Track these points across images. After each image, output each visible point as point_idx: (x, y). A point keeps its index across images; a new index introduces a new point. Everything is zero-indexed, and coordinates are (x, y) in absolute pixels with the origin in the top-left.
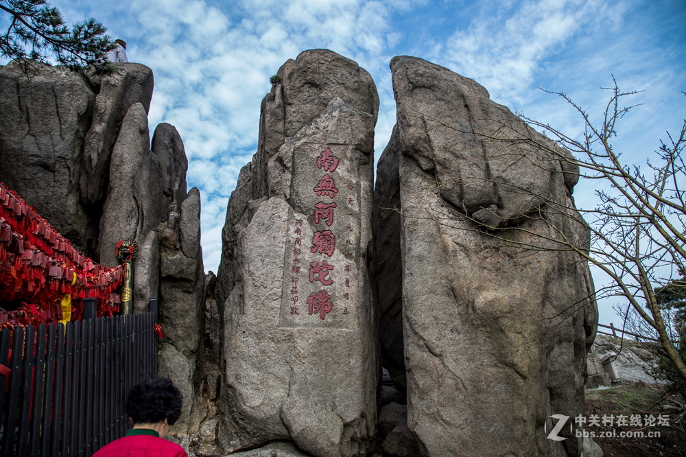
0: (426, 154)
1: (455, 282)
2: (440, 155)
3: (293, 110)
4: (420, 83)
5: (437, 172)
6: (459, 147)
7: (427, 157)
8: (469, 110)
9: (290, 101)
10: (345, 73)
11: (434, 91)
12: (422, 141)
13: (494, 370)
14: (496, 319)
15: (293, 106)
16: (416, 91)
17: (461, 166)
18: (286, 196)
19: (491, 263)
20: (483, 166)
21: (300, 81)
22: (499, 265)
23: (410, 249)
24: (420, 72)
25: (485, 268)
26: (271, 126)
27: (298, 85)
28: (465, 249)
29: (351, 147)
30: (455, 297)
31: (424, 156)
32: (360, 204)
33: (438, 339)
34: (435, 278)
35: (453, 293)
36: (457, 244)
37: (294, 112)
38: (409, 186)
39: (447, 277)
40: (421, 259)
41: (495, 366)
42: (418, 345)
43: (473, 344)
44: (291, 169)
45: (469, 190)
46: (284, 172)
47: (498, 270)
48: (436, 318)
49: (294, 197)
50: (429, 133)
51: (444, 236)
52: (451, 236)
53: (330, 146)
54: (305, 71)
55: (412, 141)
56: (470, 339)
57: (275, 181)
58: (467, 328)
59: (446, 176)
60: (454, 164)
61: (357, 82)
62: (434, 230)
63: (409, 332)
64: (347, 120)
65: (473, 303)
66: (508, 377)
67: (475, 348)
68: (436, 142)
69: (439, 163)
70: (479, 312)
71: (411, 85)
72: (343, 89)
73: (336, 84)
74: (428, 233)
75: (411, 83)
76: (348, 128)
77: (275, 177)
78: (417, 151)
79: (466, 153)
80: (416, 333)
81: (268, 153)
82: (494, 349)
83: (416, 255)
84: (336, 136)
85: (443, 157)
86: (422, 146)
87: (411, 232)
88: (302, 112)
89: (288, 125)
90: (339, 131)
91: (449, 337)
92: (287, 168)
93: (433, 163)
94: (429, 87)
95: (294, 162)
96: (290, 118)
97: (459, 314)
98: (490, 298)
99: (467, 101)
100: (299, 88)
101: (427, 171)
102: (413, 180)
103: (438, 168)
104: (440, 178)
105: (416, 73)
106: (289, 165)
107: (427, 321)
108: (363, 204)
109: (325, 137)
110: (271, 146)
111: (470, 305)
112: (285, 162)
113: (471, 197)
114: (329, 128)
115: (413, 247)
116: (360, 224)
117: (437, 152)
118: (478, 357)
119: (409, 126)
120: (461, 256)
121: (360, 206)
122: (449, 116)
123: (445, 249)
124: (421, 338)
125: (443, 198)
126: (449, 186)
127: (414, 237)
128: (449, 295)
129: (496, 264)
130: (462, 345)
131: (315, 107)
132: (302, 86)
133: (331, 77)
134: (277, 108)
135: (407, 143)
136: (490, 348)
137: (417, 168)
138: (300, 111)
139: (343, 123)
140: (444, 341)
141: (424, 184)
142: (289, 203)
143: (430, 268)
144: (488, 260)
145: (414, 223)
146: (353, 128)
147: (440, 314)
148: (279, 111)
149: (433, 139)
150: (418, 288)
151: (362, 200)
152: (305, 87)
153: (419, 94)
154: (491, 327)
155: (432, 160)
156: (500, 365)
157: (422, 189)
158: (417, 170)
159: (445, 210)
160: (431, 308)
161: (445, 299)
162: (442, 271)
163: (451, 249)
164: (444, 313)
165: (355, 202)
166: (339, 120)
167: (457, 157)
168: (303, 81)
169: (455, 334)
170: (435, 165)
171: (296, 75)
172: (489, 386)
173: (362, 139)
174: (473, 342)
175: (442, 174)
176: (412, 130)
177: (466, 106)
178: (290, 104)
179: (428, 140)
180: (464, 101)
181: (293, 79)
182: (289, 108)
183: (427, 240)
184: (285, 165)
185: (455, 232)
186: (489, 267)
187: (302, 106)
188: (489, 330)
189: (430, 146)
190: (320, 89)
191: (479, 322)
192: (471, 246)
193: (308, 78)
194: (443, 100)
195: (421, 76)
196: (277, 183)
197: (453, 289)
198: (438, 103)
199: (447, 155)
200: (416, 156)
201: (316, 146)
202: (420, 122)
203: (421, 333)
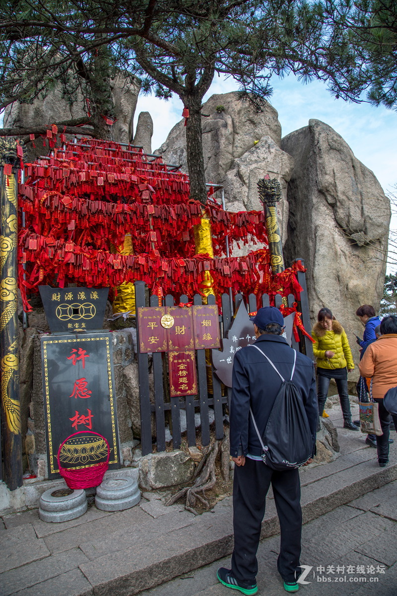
0: (332, 194)
1: (340, 273)
2: (341, 197)
3: (239, 138)
4: (334, 147)
5: (337, 206)
6: (350, 193)
7: (332, 196)
8: (354, 169)
9: (238, 131)
10: (271, 118)
11: (340, 154)
12: (331, 185)
13: (353, 322)
14: (357, 295)
15: (239, 135)
16: (331, 151)
17: (350, 206)
18: (244, 203)
19: (355, 264)
20: (360, 208)
21: (245, 117)
22: (358, 266)
23: (319, 250)
24: (335, 139)
25: (352, 266)
26: (225, 147)
27: (243, 120)
28: (345, 255)
29: (280, 176)
30: (339, 281)
31: (330, 195)
32: (283, 215)
33: (329, 303)
34: (330, 269)
35: (338, 278)
36: (342, 251)
37: (239, 140)
38: (319, 211)
39: (336, 269)
40: (324, 256)
41: (354, 320)
42: (319, 305)
43: (345, 307)
44: (248, 185)
45: (353, 221)
46: (243, 186)
47: (358, 269)
48: (329, 291)
49: (248, 204)
50: (336, 181)
51: (336, 245)
52: (339, 246)
53: (269, 173)
54: (249, 111)
55: (327, 184)
56: (344, 305)
57: (237, 191)
58: (343, 299)
59: (341, 210)
60: (347, 203)
61: (276, 125)
62: (331, 241)
63: (315, 297)
64: (280, 157)
65: (347, 286)
66: (359, 326)
67: (346, 309)
68: (340, 188)
69: (339, 202)
70: (350, 290)
71: (329, 147)
72: (268, 129)
73: (265, 124)
74: (329, 242)
75: (329, 145)
76: (280, 162)
77: (237, 188)
78: (327, 191)
79: (353, 198)
80: (319, 298)
81: (221, 166)
82: (354, 311)
83: (321, 254)
84: (273, 167)
85: (342, 198)
86: (331, 188)
87: (321, 240)
88: (244, 141)
89: (235, 149)
90: (275, 163)
91: (334, 302)
92: (245, 183)
93: (336, 200)
94: (338, 151)
95: (249, 180)
96: (236, 144)
97: (340, 290)
98: (355, 284)
99: (354, 163)
100: (244, 123)
101: (330, 204)
102: (321, 208)
103: (338, 204)
104: (338, 210)
105: (332, 139)
106: (247, 181)
107: (325, 292)
108: (284, 215)
109: (267, 166)
110: (223, 162)
111: (346, 286)
112: (244, 179)
113: (353, 225)
114: (269, 159)
115: (320, 249)
116: (282, 228)
117: (339, 194)
118: (346, 314)
119: (326, 174)
120: (343, 258)
121: (283, 216)
122: (347, 173)
123: (336, 253)
124: (321, 301)
125: (337, 222)
126: (342, 216)
127: (321, 243)
128: (336, 279)
129: (357, 265)
130: (339, 307)
131: (251, 138)
132: (246, 122)
133: (263, 120)
134: (230, 134)
135: (323, 185)
136: (353, 310)
137: (325, 201)
138: (243, 140)
139: (277, 158)
140: (331, 304)
141: (328, 211)
142: (245, 207)
143: (328, 263)
144: (354, 262)
145: (322, 235)
146: (283, 164)
147: (331, 289)
148: (231, 137)
149: (338, 185)
150: (322, 273)
151: (284, 213)
152: (247, 123)
153: (333, 154)
154: (354, 299)
155: (335, 198)
156: (356, 320)
157: (326, 215)
158: (325, 202)
159: (337, 230)
160: (327, 286)
161: (334, 281)
162: (334, 266)
163: (338, 254)
164: (333, 289)
165: (280, 213)
166: (275, 156)
167: (349, 199)
168: (247, 118)
169: (337, 301)
170: (336, 202)
171: (243, 112)
172: (350, 330)
173: (287, 172)
174: (345, 306)
175: (339, 208)
176: (327, 177)
177: (353, 166)
178: (237, 134)
179: (335, 186)
180: (352, 163)
181: (241, 115)
182: (236, 136)
183: (328, 246)
184: (244, 181)
185: (341, 244)
186: (354, 266)
187: (244, 137)
188: (353, 301)
189: (335, 189)
190: (256, 126)
191: (349, 296)
192: (347, 253)
193: (251, 116)
194: (345, 161)
195: (335, 141)
196: (238, 192)
197: (338, 277)
198: (342, 162)
199: (344, 198)
200: (326, 194)
201: (262, 171)
202: (332, 173)
203: (321, 299)
